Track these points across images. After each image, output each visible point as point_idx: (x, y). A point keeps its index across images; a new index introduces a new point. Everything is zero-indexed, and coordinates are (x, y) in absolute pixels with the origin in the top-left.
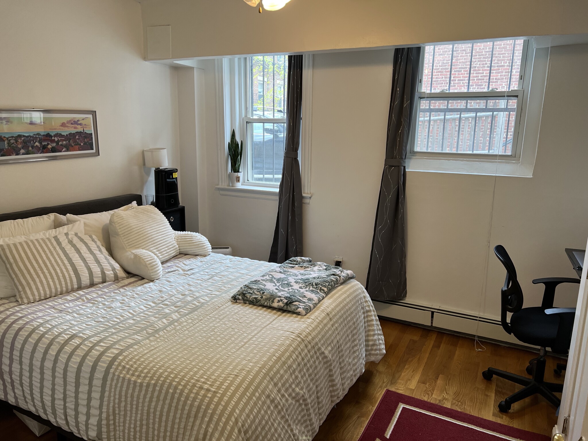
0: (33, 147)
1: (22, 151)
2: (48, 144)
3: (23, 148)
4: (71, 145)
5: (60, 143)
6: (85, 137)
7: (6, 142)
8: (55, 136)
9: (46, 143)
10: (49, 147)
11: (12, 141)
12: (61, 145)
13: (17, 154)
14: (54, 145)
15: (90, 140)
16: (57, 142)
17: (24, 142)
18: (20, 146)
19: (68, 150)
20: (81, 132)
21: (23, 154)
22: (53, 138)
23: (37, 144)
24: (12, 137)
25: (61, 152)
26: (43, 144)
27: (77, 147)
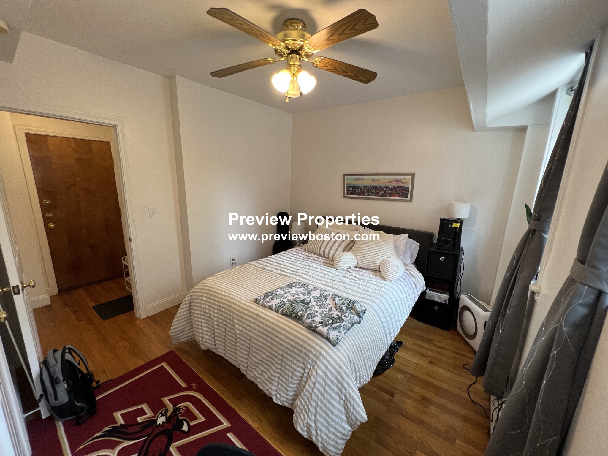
0: (371, 192)
1: (366, 194)
2: (380, 192)
3: (367, 192)
4: (393, 194)
5: (386, 192)
6: (404, 190)
7: (360, 189)
8: (384, 188)
9: (379, 191)
10: (380, 193)
11: (362, 189)
12: (387, 193)
13: (364, 195)
14: (383, 192)
15: (407, 192)
16: (385, 191)
17: (368, 190)
18: (366, 191)
19: (390, 196)
20: (401, 186)
21: (366, 195)
22: (383, 189)
23: (374, 191)
24: (363, 187)
25: (386, 196)
26: (377, 191)
27: (397, 195)
